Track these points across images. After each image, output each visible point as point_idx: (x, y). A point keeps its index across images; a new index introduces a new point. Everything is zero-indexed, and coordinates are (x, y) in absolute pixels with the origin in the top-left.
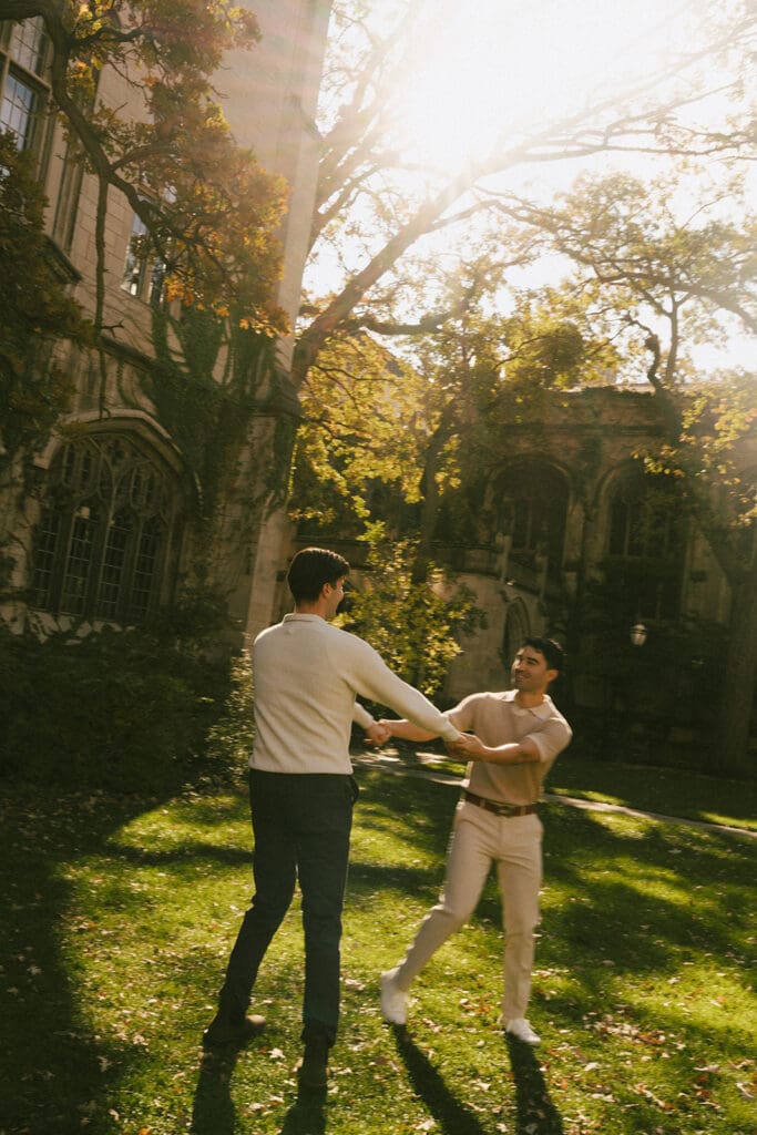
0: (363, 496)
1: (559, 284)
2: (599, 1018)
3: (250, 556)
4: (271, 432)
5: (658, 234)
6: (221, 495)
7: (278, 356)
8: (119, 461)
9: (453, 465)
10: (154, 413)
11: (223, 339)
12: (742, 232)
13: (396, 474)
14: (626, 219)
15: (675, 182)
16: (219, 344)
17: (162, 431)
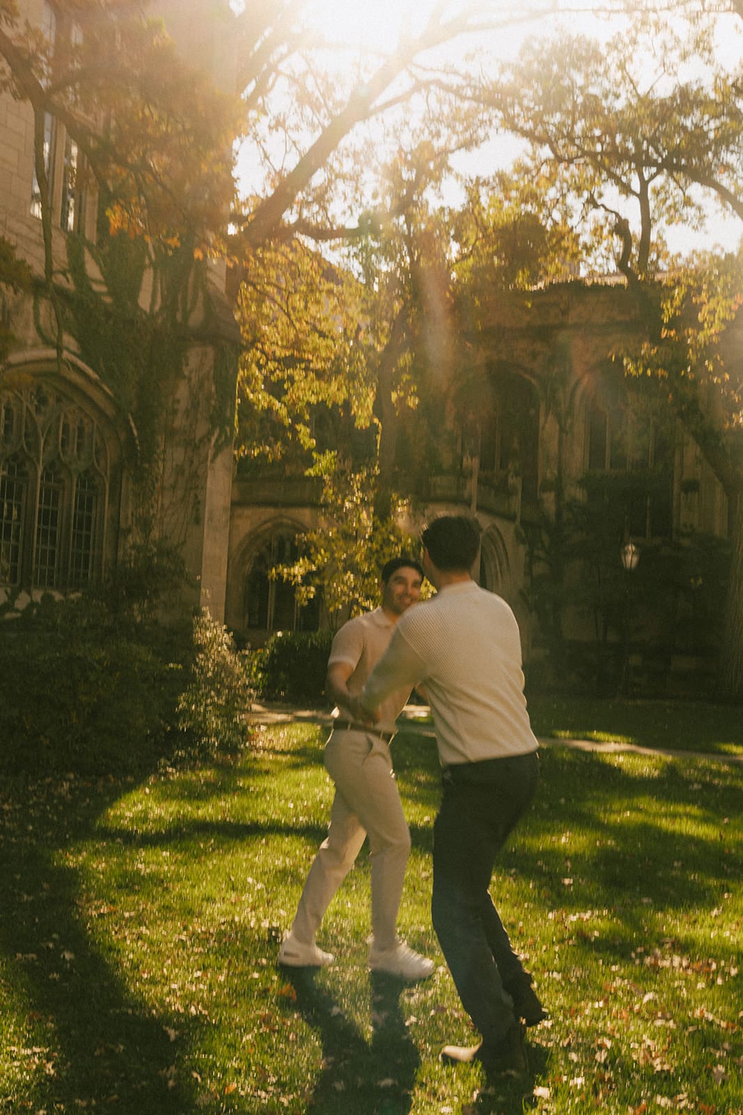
0: (306, 424)
1: (511, 167)
2: (647, 953)
3: (198, 504)
4: (209, 362)
5: (619, 105)
6: (160, 439)
7: (210, 275)
8: (43, 409)
9: (408, 383)
10: (78, 352)
11: (147, 262)
12: (712, 96)
13: (341, 397)
14: (582, 89)
15: (634, 42)
16: (142, 268)
17: (90, 371)
